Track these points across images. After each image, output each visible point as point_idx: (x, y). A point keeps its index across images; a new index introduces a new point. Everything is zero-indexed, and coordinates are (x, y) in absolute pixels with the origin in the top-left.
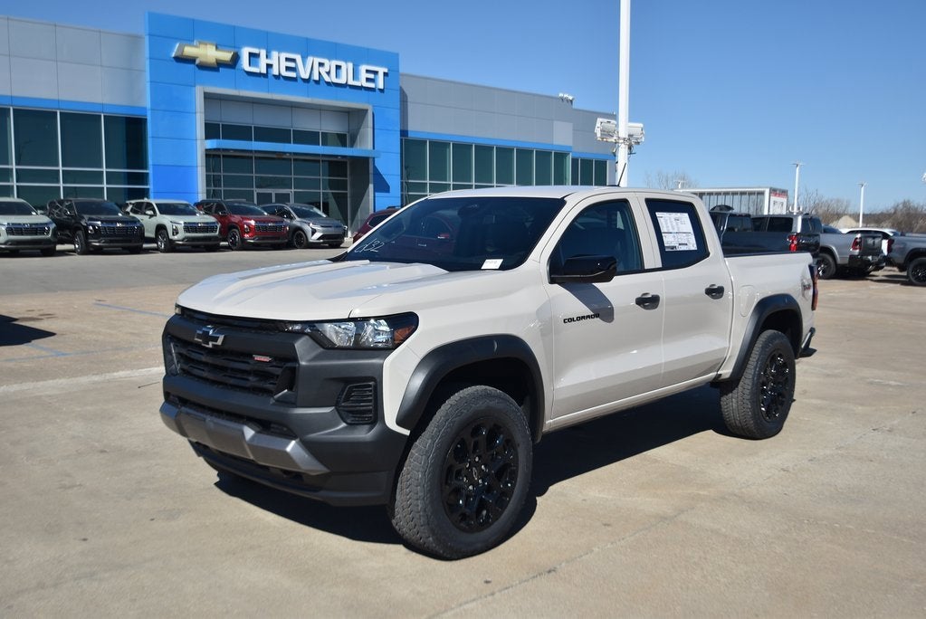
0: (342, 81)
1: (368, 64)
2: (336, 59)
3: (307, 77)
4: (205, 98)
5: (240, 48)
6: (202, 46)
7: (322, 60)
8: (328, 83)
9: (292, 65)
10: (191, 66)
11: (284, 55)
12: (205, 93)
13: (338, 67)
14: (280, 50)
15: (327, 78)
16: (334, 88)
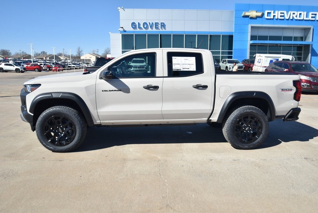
0: (302, 18)
1: (313, 11)
2: (300, 11)
3: (288, 18)
4: (251, 28)
5: (264, 11)
6: (251, 12)
7: (294, 12)
8: (296, 20)
9: (283, 15)
10: (248, 19)
11: (280, 12)
12: (251, 26)
13: (300, 14)
14: (278, 10)
15: (296, 18)
16: (298, 21)
